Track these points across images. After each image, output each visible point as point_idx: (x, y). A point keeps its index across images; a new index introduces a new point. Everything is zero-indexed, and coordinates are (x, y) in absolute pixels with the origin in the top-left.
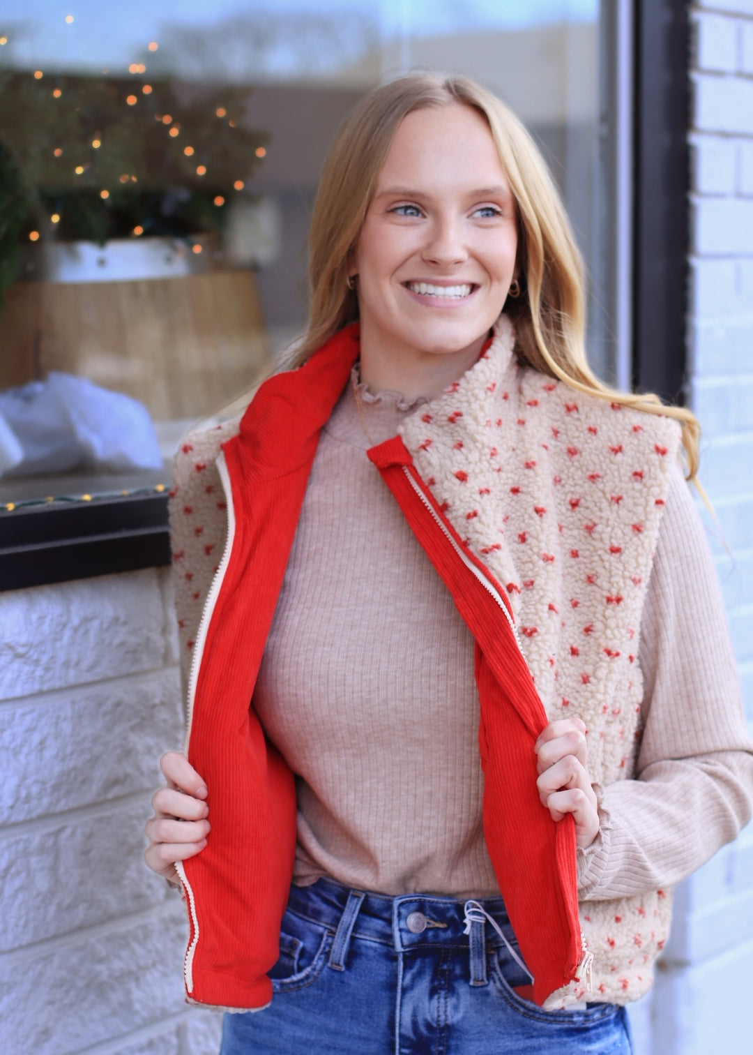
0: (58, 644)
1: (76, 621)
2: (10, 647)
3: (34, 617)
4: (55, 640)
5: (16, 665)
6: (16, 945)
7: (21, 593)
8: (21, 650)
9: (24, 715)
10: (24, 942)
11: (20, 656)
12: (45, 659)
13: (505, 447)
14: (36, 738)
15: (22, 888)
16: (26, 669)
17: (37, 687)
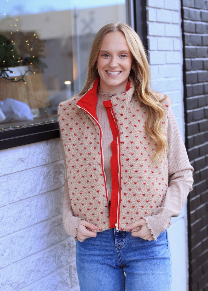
0: (29, 158)
1: (32, 153)
2: (21, 159)
3: (25, 152)
5: (22, 163)
7: (22, 146)
8: (23, 159)
9: (23, 174)
11: (22, 161)
12: (27, 162)
13: (132, 107)
16: (24, 164)
17: (26, 168)
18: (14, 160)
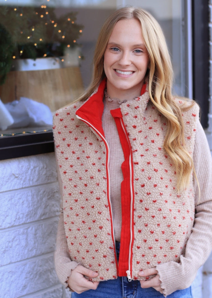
0: (27, 174)
1: (32, 167)
2: (14, 175)
3: (20, 166)
4: (26, 173)
5: (16, 180)
6: (16, 261)
7: (16, 159)
8: (17, 176)
9: (18, 194)
10: (19, 260)
11: (16, 177)
12: (23, 178)
13: (148, 116)
14: (21, 201)
15: (18, 244)
16: (18, 181)
17: (21, 186)
18: (4, 176)
